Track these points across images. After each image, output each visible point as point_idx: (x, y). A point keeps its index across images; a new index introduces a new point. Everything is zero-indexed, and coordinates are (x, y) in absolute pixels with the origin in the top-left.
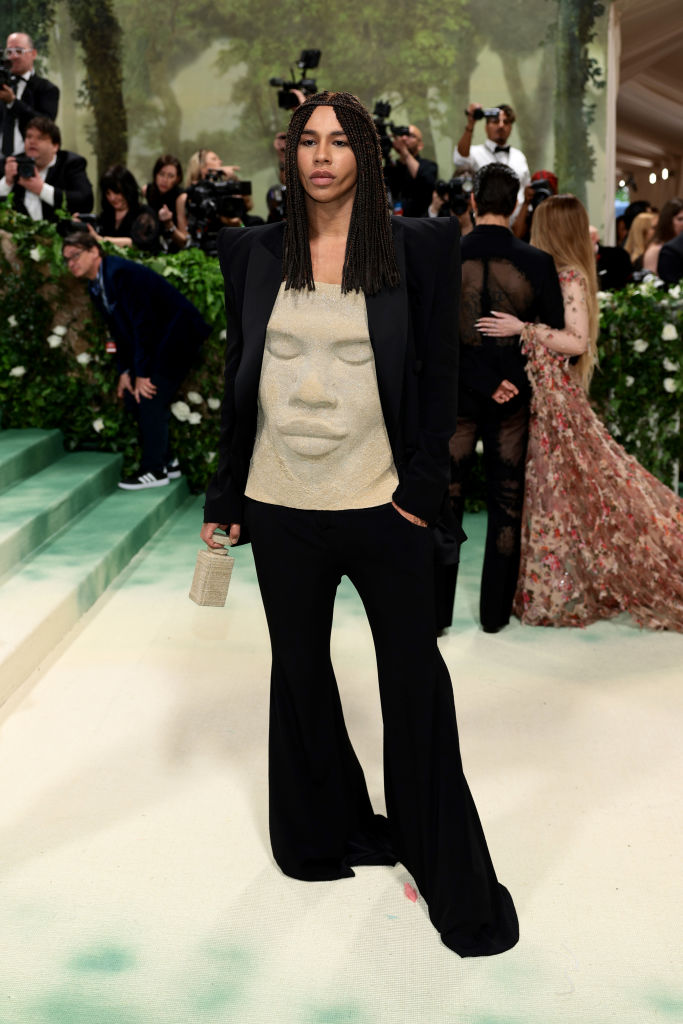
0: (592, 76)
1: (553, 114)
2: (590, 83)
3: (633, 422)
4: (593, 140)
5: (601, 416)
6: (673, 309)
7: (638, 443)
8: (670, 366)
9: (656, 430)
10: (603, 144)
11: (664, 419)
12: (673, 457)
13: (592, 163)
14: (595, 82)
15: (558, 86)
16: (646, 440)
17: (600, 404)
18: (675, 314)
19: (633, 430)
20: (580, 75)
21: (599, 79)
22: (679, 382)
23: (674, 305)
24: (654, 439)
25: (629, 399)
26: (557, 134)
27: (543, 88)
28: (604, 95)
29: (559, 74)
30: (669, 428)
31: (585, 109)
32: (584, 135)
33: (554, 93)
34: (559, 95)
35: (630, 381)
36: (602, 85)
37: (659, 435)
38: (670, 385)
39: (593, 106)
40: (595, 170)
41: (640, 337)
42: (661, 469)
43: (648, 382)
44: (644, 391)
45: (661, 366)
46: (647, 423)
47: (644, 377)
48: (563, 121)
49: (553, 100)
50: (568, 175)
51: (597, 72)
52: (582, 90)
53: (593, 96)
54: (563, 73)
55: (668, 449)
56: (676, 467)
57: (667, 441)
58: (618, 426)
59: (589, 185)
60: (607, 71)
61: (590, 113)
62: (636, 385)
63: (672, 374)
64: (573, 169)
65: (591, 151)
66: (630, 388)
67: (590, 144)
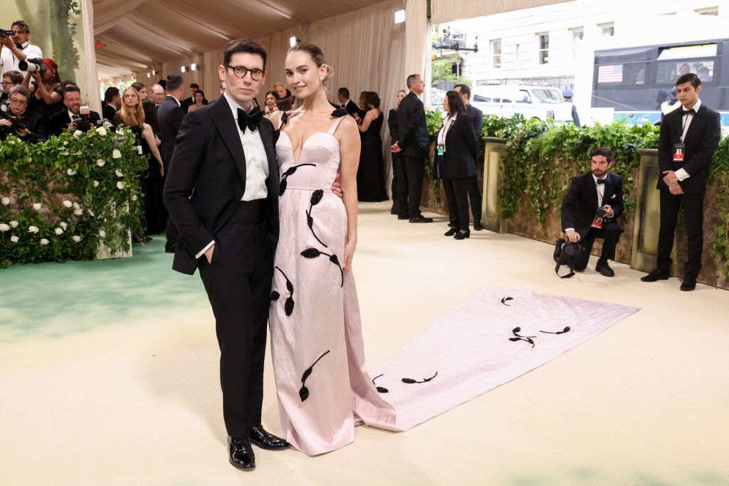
0: (72, 7)
1: (50, 27)
2: (71, 11)
3: (101, 207)
4: (76, 44)
5: (82, 205)
6: (120, 141)
7: (105, 220)
8: (119, 174)
9: (115, 212)
10: (83, 47)
11: (119, 205)
12: (127, 228)
13: (77, 58)
14: (74, 10)
15: (51, 11)
16: (110, 218)
17: (80, 198)
18: (121, 144)
19: (101, 213)
20: (65, 6)
21: (76, 9)
22: (125, 183)
23: (120, 139)
24: (114, 217)
25: (97, 195)
26: (53, 40)
27: (42, 12)
28: (81, 18)
29: (51, 3)
30: (123, 210)
31: (69, 26)
32: (71, 41)
33: (49, 15)
34: (52, 16)
35: (96, 183)
36: (78, 12)
37: (117, 214)
38: (120, 185)
39: (75, 24)
40: (79, 62)
41: (100, 158)
42: (120, 234)
43: (107, 184)
44: (105, 189)
45: (115, 174)
46: (109, 208)
47: (105, 180)
48: (56, 31)
49: (49, 19)
50: (63, 64)
51: (75, 4)
52: (67, 15)
53: (73, 18)
54: (53, 3)
55: (123, 222)
56: (129, 232)
57: (122, 218)
58: (92, 210)
59: (75, 70)
60: (81, 4)
61: (72, 28)
62: (100, 186)
63: (121, 179)
64: (65, 60)
65: (76, 51)
66: (97, 188)
67: (74, 47)
